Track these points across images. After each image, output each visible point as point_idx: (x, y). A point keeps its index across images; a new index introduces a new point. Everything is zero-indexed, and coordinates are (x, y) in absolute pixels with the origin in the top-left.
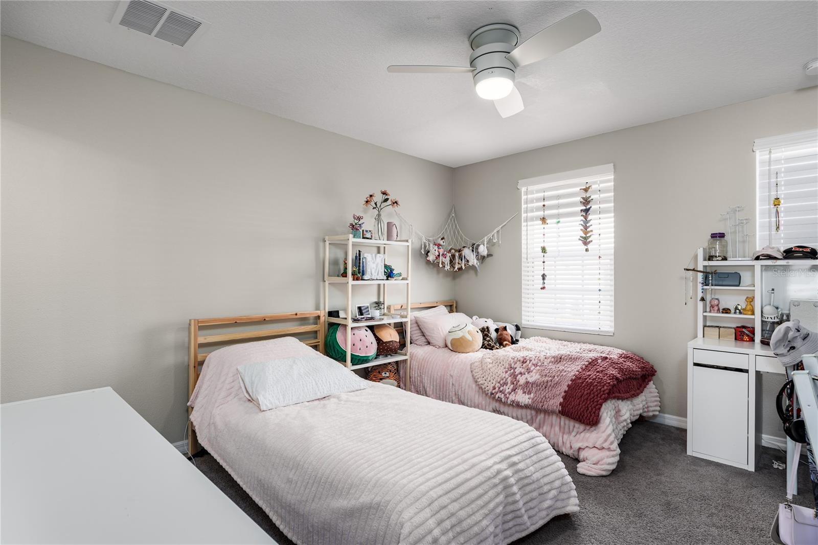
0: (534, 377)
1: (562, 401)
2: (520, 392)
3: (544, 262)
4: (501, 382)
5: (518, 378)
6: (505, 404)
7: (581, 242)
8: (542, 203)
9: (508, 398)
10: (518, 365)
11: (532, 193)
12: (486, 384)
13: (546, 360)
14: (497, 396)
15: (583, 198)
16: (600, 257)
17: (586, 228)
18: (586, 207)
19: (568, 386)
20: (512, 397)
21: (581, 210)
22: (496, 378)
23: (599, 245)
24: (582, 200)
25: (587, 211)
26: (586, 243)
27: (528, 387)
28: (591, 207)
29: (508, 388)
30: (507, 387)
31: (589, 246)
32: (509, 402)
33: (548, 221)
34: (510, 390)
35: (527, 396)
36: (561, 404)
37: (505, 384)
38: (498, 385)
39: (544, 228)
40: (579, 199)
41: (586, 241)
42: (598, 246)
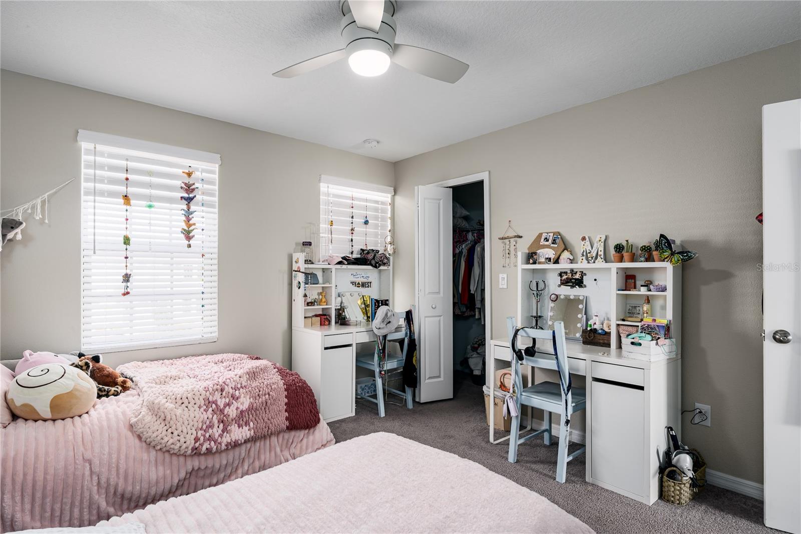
0: (245, 402)
1: (287, 415)
2: (234, 428)
3: (126, 258)
4: (204, 427)
5: (226, 412)
6: (219, 452)
7: (183, 236)
8: (124, 176)
9: (220, 443)
10: (217, 395)
11: (102, 154)
12: (182, 440)
13: (242, 379)
14: (204, 448)
15: (186, 184)
16: (203, 255)
17: (188, 220)
18: (189, 194)
19: (286, 397)
20: (226, 439)
21: (182, 198)
22: (196, 424)
23: (203, 242)
24: (183, 185)
25: (189, 200)
26: (189, 238)
27: (242, 418)
28: (195, 196)
29: (216, 431)
30: (215, 429)
31: (191, 242)
32: (224, 447)
33: (132, 202)
34: (220, 431)
35: (246, 428)
36: (287, 419)
37: (211, 426)
38: (200, 433)
39: (127, 210)
40: (179, 183)
41: (188, 235)
42: (201, 242)
